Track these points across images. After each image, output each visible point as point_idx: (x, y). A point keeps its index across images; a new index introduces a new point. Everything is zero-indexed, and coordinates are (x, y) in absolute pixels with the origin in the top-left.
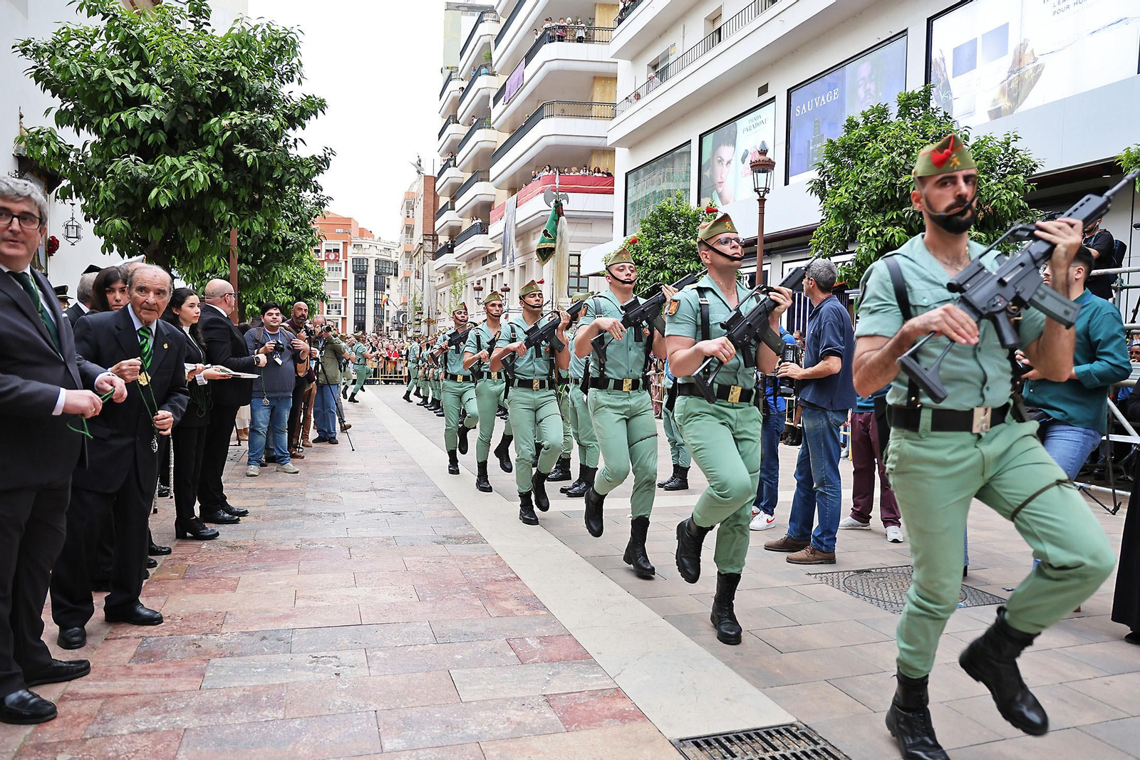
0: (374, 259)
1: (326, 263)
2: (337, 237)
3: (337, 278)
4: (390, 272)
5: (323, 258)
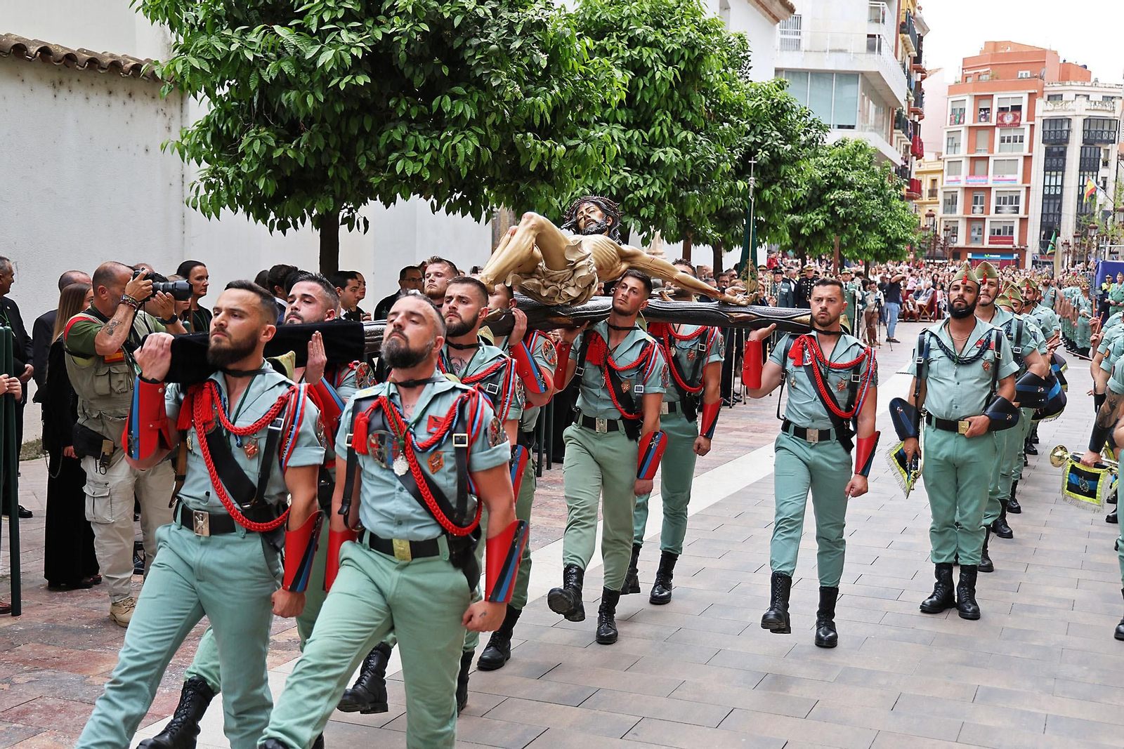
0: (1081, 119)
1: (997, 130)
2: (1019, 84)
3: (1014, 153)
4: (1112, 138)
5: (994, 123)
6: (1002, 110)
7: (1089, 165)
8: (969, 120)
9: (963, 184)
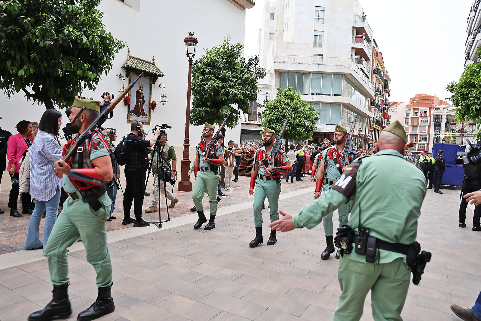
0: (445, 115)
1: (420, 118)
2: (426, 105)
3: (425, 125)
5: (419, 116)
6: (421, 112)
7: (448, 128)
8: (412, 115)
9: (410, 133)
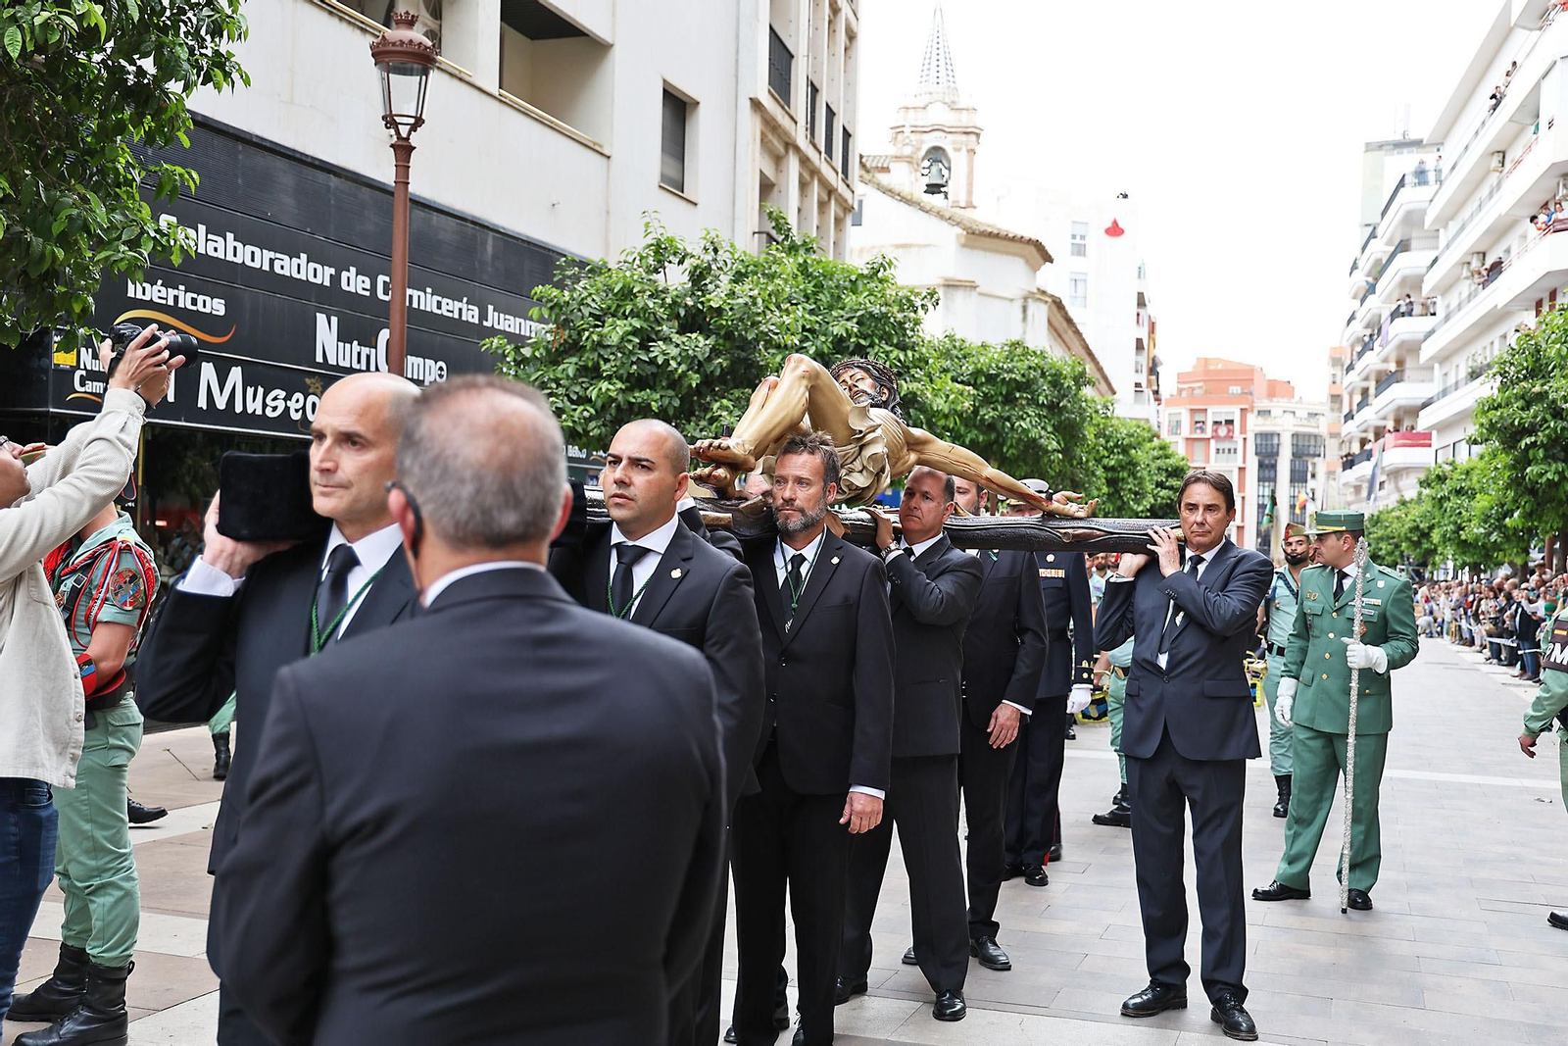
0: (1290, 434)
1: (1212, 442)
2: (1231, 400)
3: (1229, 464)
4: (1317, 453)
5: (1209, 434)
6: (1216, 423)
7: (1299, 477)
